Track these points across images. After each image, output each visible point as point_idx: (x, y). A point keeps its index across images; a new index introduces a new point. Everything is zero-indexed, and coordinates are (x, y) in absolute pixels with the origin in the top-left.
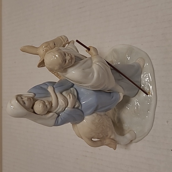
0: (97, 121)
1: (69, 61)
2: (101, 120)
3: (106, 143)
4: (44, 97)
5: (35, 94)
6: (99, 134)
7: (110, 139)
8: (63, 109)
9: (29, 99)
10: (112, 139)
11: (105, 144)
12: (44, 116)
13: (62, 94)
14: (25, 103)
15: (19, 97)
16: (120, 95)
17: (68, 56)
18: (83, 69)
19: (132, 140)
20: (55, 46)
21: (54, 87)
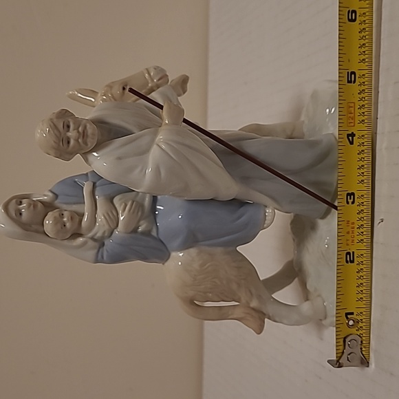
0: (196, 266)
1: (77, 141)
3: (235, 316)
4: (74, 204)
5: (56, 196)
6: (204, 293)
7: (249, 307)
9: (32, 206)
10: (253, 309)
12: (66, 242)
13: (111, 200)
14: (21, 214)
15: (14, 201)
16: (266, 212)
17: (74, 130)
18: (119, 158)
19: (321, 320)
20: (123, 93)
21: (97, 184)
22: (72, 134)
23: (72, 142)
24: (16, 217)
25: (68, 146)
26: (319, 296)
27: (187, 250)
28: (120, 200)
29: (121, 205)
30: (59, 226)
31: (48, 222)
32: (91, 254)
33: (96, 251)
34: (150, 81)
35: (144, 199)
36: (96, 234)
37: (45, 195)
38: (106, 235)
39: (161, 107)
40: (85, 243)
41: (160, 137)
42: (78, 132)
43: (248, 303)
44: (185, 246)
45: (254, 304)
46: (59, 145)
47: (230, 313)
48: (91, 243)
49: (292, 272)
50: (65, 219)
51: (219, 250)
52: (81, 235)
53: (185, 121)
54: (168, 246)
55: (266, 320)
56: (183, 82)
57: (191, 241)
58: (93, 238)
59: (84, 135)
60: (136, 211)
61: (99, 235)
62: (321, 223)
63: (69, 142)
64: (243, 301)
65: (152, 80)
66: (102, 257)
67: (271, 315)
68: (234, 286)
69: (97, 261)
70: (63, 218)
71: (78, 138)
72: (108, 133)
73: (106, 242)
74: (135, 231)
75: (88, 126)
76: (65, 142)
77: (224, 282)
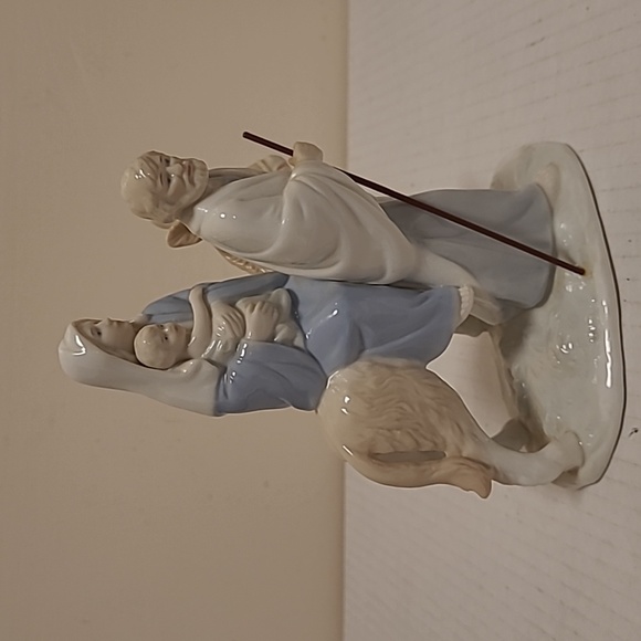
18: (242, 200)
21: (209, 289)
22: (173, 169)
23: (174, 181)
24: (93, 337)
25: (169, 186)
28: (244, 302)
29: (246, 307)
30: (158, 338)
32: (205, 394)
33: (215, 383)
36: (213, 352)
38: (230, 348)
40: (197, 370)
42: (182, 165)
45: (468, 450)
46: (156, 184)
47: (434, 468)
48: (207, 367)
50: (166, 330)
52: (189, 359)
55: (493, 482)
58: (210, 360)
59: (190, 170)
63: (169, 181)
64: (450, 446)
66: (225, 394)
67: (497, 468)
68: (433, 418)
70: (163, 329)
71: (182, 173)
72: (221, 181)
73: (231, 365)
74: (271, 339)
76: (165, 180)
77: (417, 409)
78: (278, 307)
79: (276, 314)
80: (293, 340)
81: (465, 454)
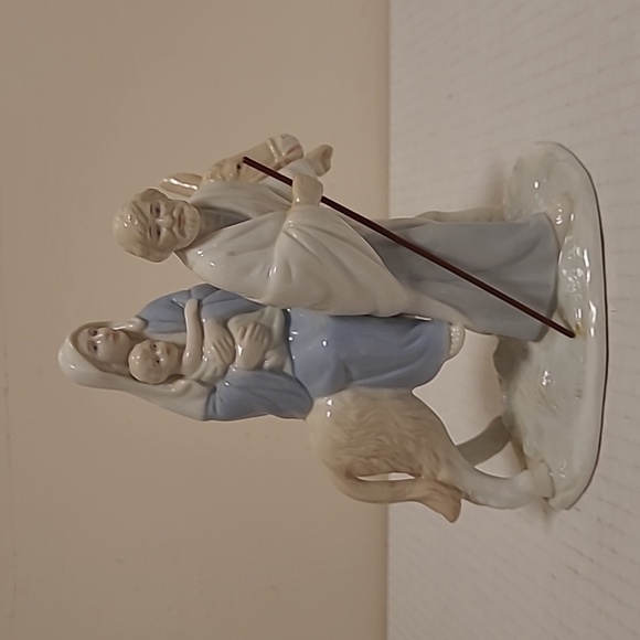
0: (352, 415)
1: (170, 229)
2: (369, 415)
3: (415, 495)
4: (172, 332)
5: (146, 322)
6: (367, 458)
7: (437, 481)
8: (215, 370)
9: (111, 337)
10: (442, 483)
11: (409, 497)
12: (161, 388)
13: (224, 324)
14: (95, 348)
15: (86, 331)
16: (450, 332)
17: (166, 214)
18: (232, 254)
19: (546, 499)
20: (238, 173)
21: (204, 302)
22: (163, 220)
23: (164, 231)
24: (89, 353)
25: (158, 238)
26: (542, 461)
27: (337, 395)
28: (237, 322)
29: (238, 329)
30: (150, 362)
31: (135, 358)
32: (197, 405)
33: (204, 400)
34: (275, 156)
35: (272, 322)
36: (203, 374)
37: (131, 323)
38: (219, 373)
39: (289, 182)
40: (188, 389)
41: (289, 221)
42: (173, 217)
43: (434, 475)
44: (334, 388)
45: (443, 475)
46: (145, 237)
48: (197, 388)
49: (502, 433)
50: (158, 353)
51: (386, 392)
52: (181, 377)
53: (324, 200)
54: (308, 389)
55: (463, 501)
56: (326, 154)
57: (342, 379)
58: (199, 381)
59: (180, 221)
60: (260, 337)
61: (208, 374)
62: (535, 348)
63: (159, 233)
64: (426, 471)
65: (279, 153)
66: (215, 410)
67: (470, 493)
68: (411, 447)
69: (206, 418)
70: (155, 350)
71: (173, 225)
72: (215, 219)
73: (219, 386)
74: (260, 367)
75: (186, 209)
76: (154, 232)
77: (396, 441)
78: (269, 330)
79: (266, 341)
80: (282, 366)
81: (440, 478)
